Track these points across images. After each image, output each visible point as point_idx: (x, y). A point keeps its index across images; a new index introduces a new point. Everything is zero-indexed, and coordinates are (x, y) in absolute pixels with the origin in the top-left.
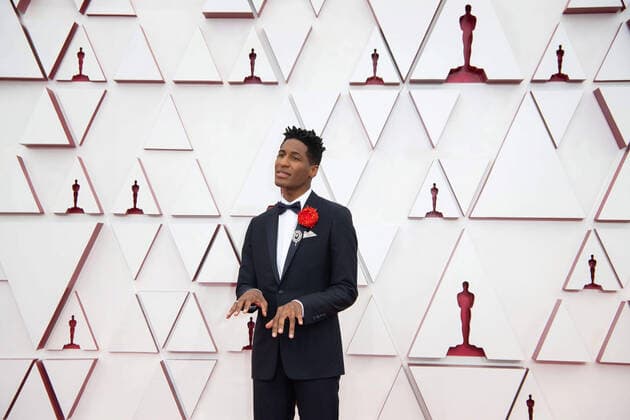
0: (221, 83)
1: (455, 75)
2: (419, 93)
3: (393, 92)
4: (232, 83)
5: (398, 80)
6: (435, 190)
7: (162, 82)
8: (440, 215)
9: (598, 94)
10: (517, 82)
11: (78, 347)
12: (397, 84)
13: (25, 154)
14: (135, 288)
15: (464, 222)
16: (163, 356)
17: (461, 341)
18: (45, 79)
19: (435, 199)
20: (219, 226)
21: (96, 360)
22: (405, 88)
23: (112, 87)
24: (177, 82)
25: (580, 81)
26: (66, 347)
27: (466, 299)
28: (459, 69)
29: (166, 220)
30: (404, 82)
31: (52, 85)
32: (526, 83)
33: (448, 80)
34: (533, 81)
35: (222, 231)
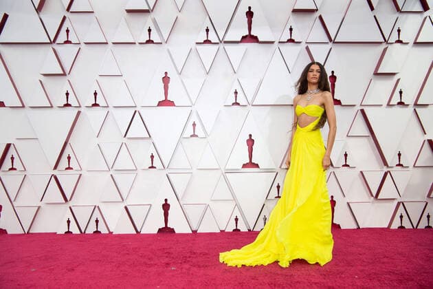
0: (135, 43)
1: (244, 39)
2: (228, 47)
3: (216, 47)
4: (140, 43)
5: (218, 41)
6: (236, 93)
7: (107, 43)
8: (238, 104)
9: (307, 48)
10: (273, 42)
11: (72, 169)
12: (218, 43)
13: (43, 79)
14: (97, 141)
15: (250, 107)
16: (111, 173)
17: (248, 161)
18: (51, 43)
19: (236, 97)
20: (135, 112)
21: (81, 175)
22: (222, 46)
23: (83, 46)
24: (113, 43)
25: (300, 42)
26: (66, 169)
27: (251, 142)
28: (246, 36)
29: (111, 109)
30: (221, 42)
31: (55, 46)
32: (276, 43)
33: (241, 42)
34: (279, 42)
35: (137, 113)
